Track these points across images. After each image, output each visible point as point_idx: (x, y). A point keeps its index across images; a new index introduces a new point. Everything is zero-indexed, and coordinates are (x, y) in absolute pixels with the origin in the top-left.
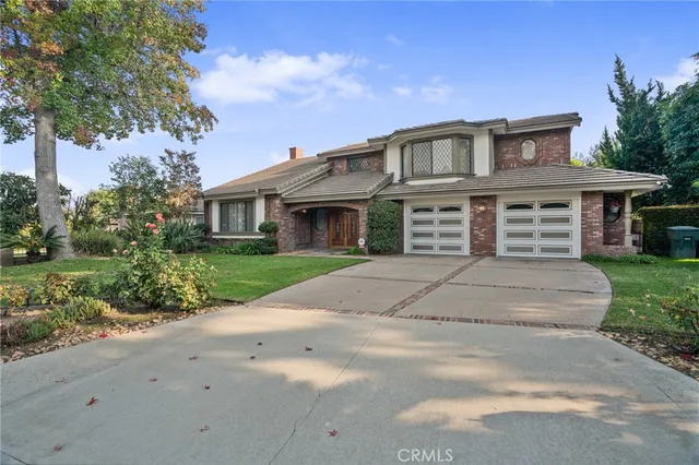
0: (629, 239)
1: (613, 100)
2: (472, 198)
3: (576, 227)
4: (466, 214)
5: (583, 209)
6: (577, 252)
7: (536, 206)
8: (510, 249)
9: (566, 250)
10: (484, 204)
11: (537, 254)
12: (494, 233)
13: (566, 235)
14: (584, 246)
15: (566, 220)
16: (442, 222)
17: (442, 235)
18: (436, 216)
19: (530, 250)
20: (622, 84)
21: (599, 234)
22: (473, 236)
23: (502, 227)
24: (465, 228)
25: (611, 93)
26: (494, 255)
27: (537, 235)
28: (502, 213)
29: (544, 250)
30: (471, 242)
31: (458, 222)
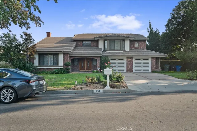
0: (160, 68)
1: (148, 32)
2: (127, 57)
3: (150, 65)
4: (125, 61)
5: (152, 61)
6: (150, 70)
7: (142, 60)
8: (136, 70)
9: (148, 70)
10: (130, 59)
11: (142, 71)
12: (132, 66)
13: (148, 67)
14: (152, 69)
15: (148, 63)
16: (119, 63)
17: (119, 67)
18: (117, 61)
19: (140, 70)
20: (150, 28)
21: (155, 66)
22: (127, 67)
23: (134, 65)
24: (125, 65)
25: (148, 30)
26: (132, 72)
27: (142, 67)
28: (134, 61)
29: (143, 70)
30: (127, 69)
31: (123, 63)
